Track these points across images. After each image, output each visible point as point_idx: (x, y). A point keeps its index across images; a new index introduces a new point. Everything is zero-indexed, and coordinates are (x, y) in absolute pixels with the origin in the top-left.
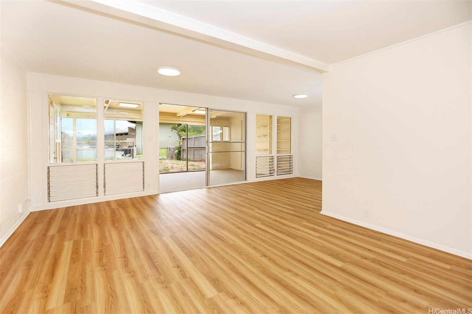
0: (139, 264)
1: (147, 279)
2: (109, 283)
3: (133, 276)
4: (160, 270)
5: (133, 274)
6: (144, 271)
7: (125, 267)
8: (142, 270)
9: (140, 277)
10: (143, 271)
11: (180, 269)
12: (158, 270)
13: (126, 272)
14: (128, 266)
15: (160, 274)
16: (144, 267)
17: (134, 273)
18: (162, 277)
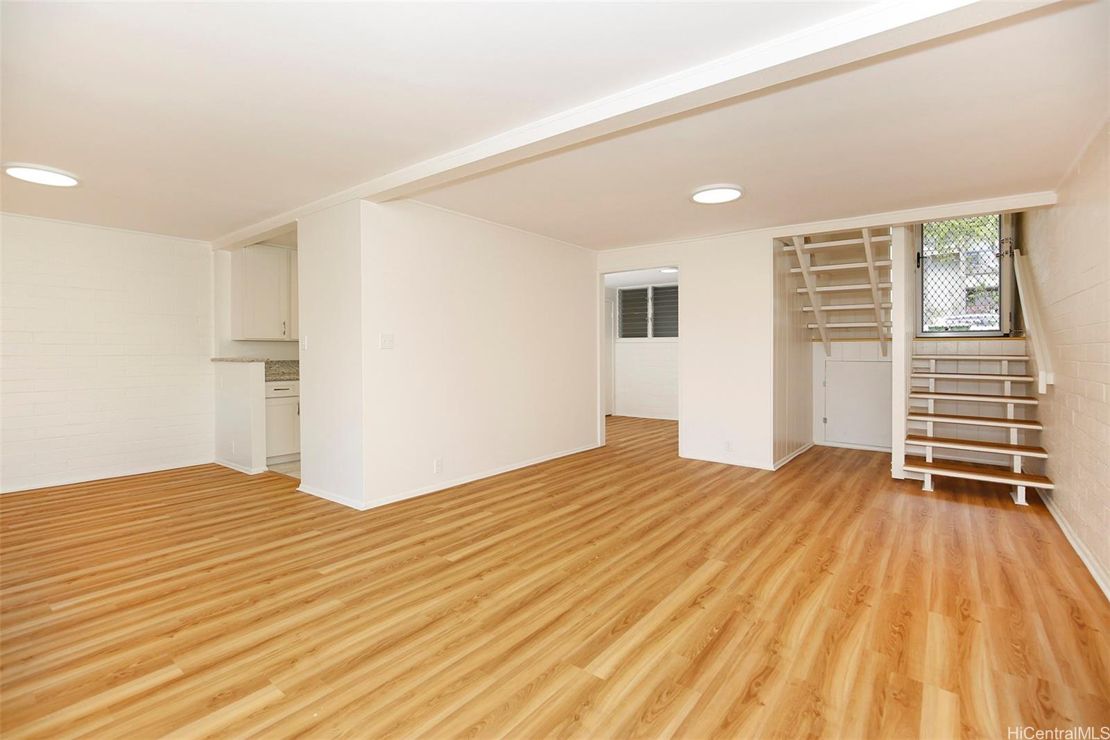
0: (742, 654)
1: (759, 621)
2: (825, 662)
3: (777, 642)
4: (728, 618)
5: (772, 645)
6: (751, 634)
7: (773, 669)
8: (750, 641)
9: (768, 632)
10: (752, 637)
11: (699, 600)
12: (730, 619)
13: (780, 656)
14: (767, 668)
15: (735, 613)
16: (742, 640)
17: (769, 645)
18: (738, 609)
